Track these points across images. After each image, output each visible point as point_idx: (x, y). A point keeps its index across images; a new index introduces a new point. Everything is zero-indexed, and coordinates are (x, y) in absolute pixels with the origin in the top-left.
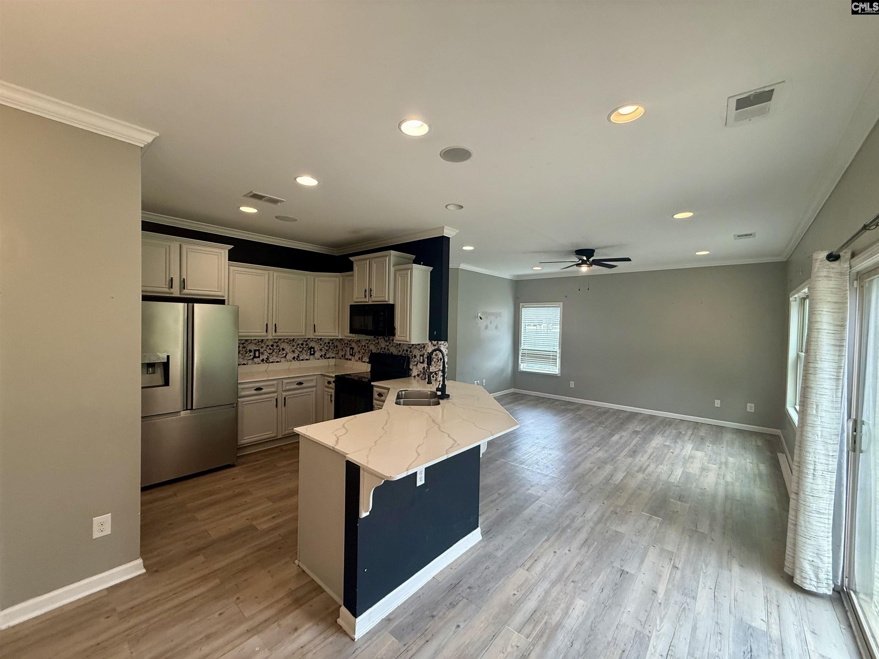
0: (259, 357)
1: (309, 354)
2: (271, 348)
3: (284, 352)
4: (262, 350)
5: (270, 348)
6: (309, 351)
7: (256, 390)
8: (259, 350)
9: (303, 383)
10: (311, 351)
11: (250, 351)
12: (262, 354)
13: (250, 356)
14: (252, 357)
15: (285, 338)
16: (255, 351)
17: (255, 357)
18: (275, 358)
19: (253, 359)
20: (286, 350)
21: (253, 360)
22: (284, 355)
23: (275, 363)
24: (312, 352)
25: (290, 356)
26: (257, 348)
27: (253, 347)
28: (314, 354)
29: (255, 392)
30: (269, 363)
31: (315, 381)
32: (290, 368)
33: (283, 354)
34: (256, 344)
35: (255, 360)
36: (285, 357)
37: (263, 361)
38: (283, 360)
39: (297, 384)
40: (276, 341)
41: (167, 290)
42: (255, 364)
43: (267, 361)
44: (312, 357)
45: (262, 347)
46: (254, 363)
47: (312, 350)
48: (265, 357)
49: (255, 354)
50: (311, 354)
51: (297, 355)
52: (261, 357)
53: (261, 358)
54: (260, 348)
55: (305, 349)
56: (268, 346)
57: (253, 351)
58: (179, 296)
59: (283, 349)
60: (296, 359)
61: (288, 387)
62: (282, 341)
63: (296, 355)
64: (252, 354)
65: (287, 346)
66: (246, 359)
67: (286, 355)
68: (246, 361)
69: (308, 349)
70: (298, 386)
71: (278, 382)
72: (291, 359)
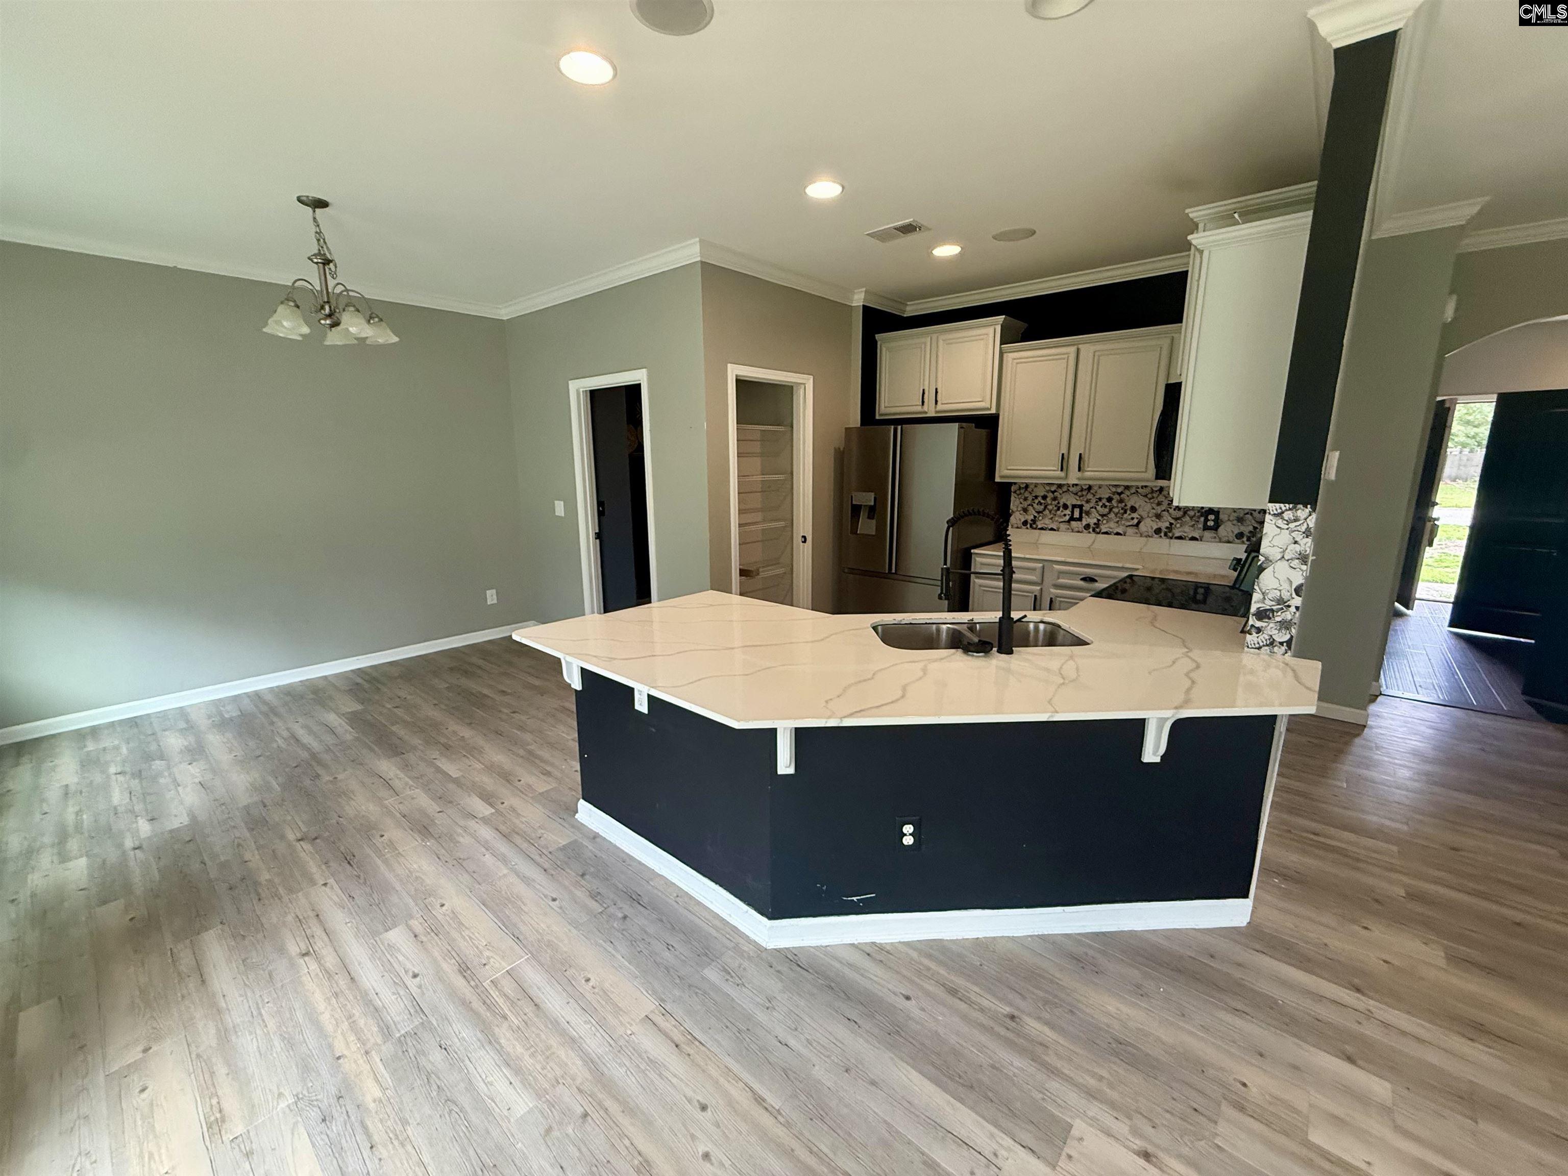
0: (1080, 519)
1: (1201, 526)
2: (1107, 504)
3: (1135, 515)
4: (1086, 507)
5: (1104, 504)
6: (1202, 519)
8: (1081, 507)
9: (1096, 581)
10: (1206, 520)
11: (1065, 507)
12: (1088, 513)
13: (1065, 515)
14: (1067, 518)
15: (1140, 484)
16: (1074, 506)
17: (1072, 519)
18: (1112, 525)
19: (1069, 521)
20: (1140, 511)
21: (1070, 525)
22: (1136, 521)
23: (1112, 537)
24: (1210, 523)
25: (1149, 525)
26: (1079, 503)
27: (1071, 500)
28: (1216, 528)
30: (1099, 533)
32: (1144, 550)
33: (1133, 519)
34: (1076, 494)
35: (1073, 523)
36: (1137, 525)
37: (1087, 527)
38: (1130, 531)
39: (1082, 579)
40: (1119, 490)
41: (919, 408)
42: (1073, 531)
43: (1095, 528)
44: (1208, 534)
45: (1088, 501)
46: (1070, 530)
47: (1212, 517)
48: (1092, 521)
49: (1073, 512)
50: (1206, 528)
51: (1168, 524)
52: (1084, 519)
53: (1084, 522)
54: (1083, 503)
55: (1191, 513)
56: (1100, 499)
57: (1070, 508)
58: (934, 415)
59: (1133, 509)
60: (1162, 534)
61: (1062, 581)
62: (1133, 490)
63: (1164, 525)
64: (1068, 512)
65: (1143, 503)
66: (1057, 521)
67: (1139, 523)
68: (1057, 523)
69: (1198, 514)
70: (1082, 583)
71: (1043, 567)
72: (1151, 532)
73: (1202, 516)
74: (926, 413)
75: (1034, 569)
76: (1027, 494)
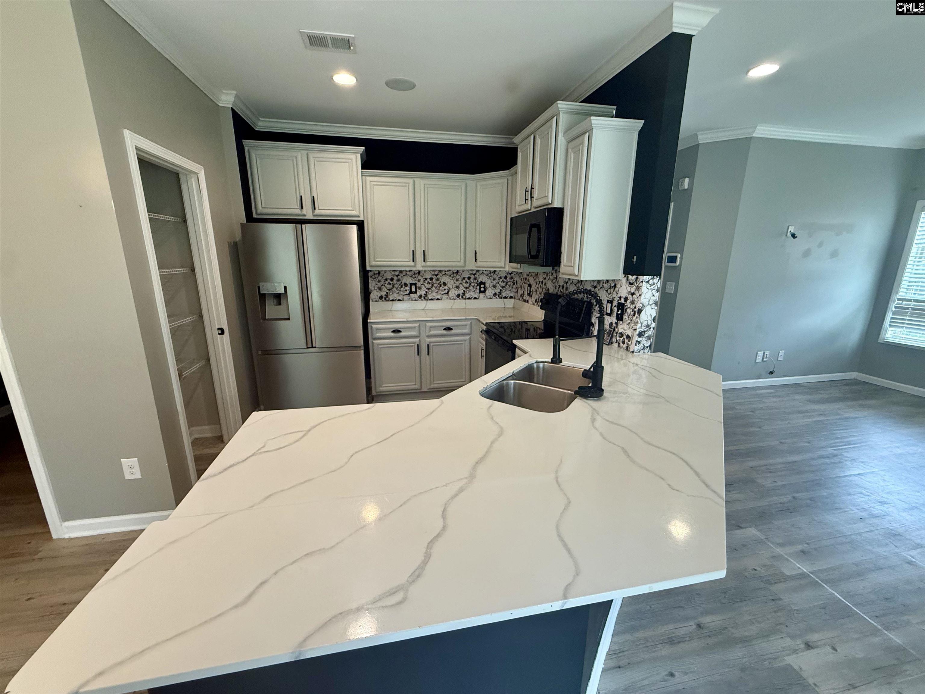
0: (416, 292)
1: (478, 291)
2: (430, 282)
3: (446, 287)
4: (419, 284)
5: (428, 282)
6: (478, 287)
7: (394, 332)
8: (415, 284)
9: (452, 329)
10: (480, 288)
11: (406, 285)
12: (420, 288)
13: (406, 290)
14: (408, 292)
15: (447, 269)
16: (411, 284)
17: (411, 292)
18: (434, 294)
19: (409, 294)
20: (448, 285)
21: (410, 296)
22: (446, 291)
23: (435, 301)
24: (482, 289)
25: (453, 293)
26: (414, 282)
27: (409, 280)
28: (484, 292)
29: (392, 334)
30: (427, 300)
31: (468, 327)
32: (454, 307)
33: (445, 290)
34: (412, 276)
35: (412, 295)
36: (448, 293)
37: (420, 297)
38: (445, 297)
39: (445, 329)
40: (436, 273)
41: (298, 211)
42: (412, 300)
43: (425, 297)
44: (482, 295)
45: (419, 281)
46: (410, 300)
47: (482, 286)
48: (423, 293)
49: (411, 288)
50: (481, 292)
51: (463, 291)
52: (418, 292)
53: (418, 294)
54: (416, 282)
55: (473, 284)
56: (426, 279)
57: (409, 285)
58: (312, 218)
59: (445, 284)
60: (461, 297)
61: (432, 333)
62: (443, 273)
63: (461, 292)
64: (408, 288)
65: (449, 280)
66: (402, 294)
67: (448, 292)
68: (402, 296)
69: (476, 285)
70: (444, 332)
71: (419, 325)
72: (455, 297)
73: (478, 285)
74: (305, 215)
75: (414, 328)
76: (380, 278)
